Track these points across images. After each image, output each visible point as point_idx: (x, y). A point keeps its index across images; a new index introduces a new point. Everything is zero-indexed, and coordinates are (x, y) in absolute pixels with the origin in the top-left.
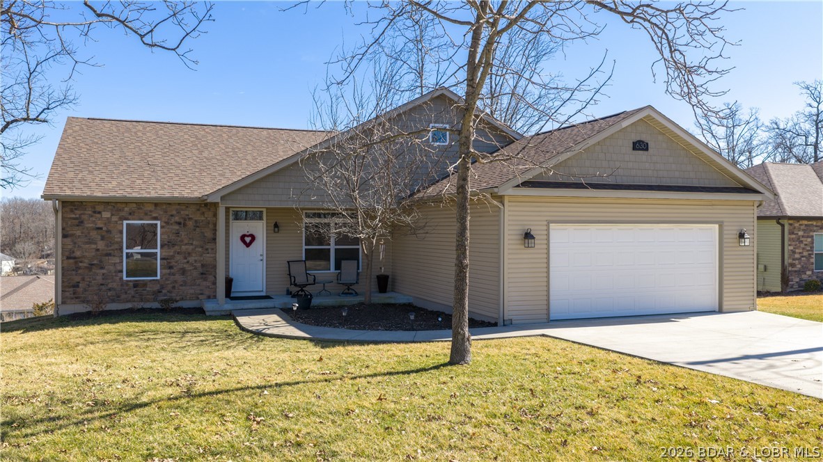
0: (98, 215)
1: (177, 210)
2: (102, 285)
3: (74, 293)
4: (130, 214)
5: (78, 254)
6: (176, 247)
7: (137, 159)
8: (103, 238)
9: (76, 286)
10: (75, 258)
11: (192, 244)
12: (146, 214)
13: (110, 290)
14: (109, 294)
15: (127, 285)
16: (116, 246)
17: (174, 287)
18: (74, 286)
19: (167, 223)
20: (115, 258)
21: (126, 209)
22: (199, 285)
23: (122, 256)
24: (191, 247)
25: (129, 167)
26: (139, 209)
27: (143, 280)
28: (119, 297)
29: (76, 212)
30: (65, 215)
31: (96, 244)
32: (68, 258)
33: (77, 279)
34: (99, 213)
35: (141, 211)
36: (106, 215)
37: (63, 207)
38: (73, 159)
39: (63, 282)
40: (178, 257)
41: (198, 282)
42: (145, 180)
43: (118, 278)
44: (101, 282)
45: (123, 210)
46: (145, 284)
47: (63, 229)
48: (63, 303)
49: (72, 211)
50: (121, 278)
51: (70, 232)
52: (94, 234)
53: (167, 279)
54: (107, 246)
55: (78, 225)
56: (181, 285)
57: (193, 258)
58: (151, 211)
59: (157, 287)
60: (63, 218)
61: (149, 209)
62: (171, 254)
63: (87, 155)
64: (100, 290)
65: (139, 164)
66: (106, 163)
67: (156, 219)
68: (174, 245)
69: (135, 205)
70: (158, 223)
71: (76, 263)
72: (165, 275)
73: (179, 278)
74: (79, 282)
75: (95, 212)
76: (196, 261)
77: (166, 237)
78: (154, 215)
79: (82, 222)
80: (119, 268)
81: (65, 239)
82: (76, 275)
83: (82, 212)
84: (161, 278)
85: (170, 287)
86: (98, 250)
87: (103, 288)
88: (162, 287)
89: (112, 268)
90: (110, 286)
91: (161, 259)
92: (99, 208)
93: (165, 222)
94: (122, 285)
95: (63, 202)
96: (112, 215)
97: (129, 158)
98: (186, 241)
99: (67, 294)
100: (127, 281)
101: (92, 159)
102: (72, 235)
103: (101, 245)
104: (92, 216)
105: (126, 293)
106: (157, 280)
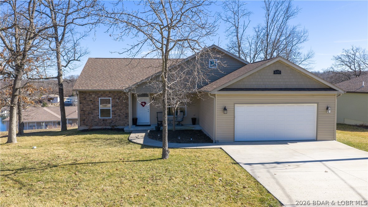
0: (91, 96)
1: (117, 94)
2: (92, 120)
3: (84, 123)
4: (101, 95)
5: (85, 109)
6: (117, 107)
7: (107, 74)
8: (92, 104)
9: (84, 120)
10: (84, 111)
11: (122, 106)
12: (106, 95)
13: (95, 122)
14: (95, 123)
15: (101, 120)
16: (97, 107)
17: (116, 121)
18: (83, 120)
19: (114, 98)
20: (96, 111)
21: (100, 94)
22: (125, 121)
23: (99, 110)
24: (122, 107)
25: (103, 78)
26: (104, 93)
27: (106, 119)
28: (98, 124)
29: (84, 95)
30: (80, 96)
31: (90, 106)
32: (82, 111)
33: (85, 118)
34: (91, 95)
35: (105, 94)
36: (93, 96)
37: (80, 93)
38: (86, 75)
39: (80, 119)
40: (117, 111)
41: (124, 119)
42: (107, 83)
43: (97, 118)
44: (92, 119)
45: (99, 94)
46: (106, 120)
47: (80, 101)
48: (80, 126)
49: (82, 95)
50: (99, 118)
51: (82, 102)
52: (89, 102)
53: (114, 118)
54: (94, 106)
55: (84, 100)
56: (119, 121)
57: (123, 111)
58: (108, 94)
59: (110, 121)
60: (80, 97)
61: (108, 93)
62: (115, 109)
63: (91, 73)
64: (92, 122)
65: (107, 76)
66: (96, 77)
67: (110, 97)
68: (116, 106)
69: (103, 92)
70: (111, 98)
71: (84, 112)
72: (113, 117)
73: (118, 118)
74: (85, 119)
75: (90, 95)
76: (124, 112)
77: (113, 103)
78: (109, 96)
79: (85, 98)
80: (98, 114)
81: (81, 104)
82: (84, 116)
83: (86, 95)
84: (112, 118)
85: (115, 121)
86: (91, 108)
87: (93, 121)
88: (112, 121)
89: (96, 114)
90: (95, 120)
91: (112, 111)
92: (91, 94)
93: (113, 98)
94: (99, 120)
95: (80, 92)
96: (95, 96)
97: (105, 74)
98: (120, 105)
99: (82, 123)
100: (101, 119)
101: (92, 75)
102: (83, 103)
103: (92, 106)
104: (89, 96)
105: (100, 123)
106: (110, 119)
